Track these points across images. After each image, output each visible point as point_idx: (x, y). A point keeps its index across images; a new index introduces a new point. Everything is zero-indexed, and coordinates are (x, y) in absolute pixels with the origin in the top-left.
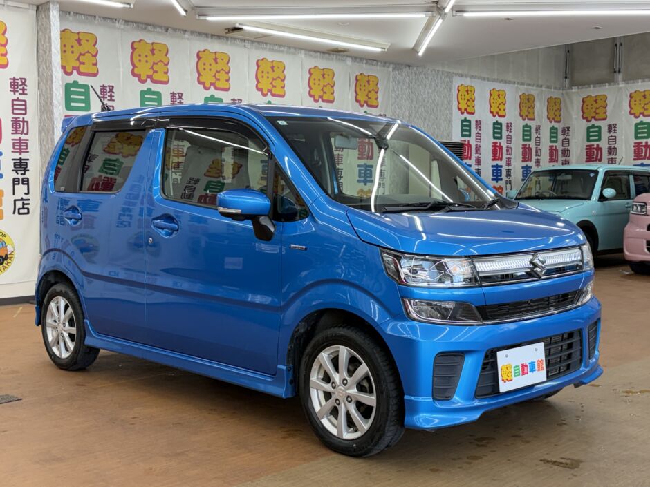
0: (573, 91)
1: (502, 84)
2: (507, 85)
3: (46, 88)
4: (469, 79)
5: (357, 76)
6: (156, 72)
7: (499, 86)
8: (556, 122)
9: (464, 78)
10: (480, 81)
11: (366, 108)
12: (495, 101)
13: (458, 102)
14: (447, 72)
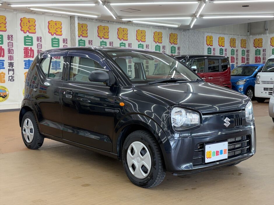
0: (251, 37)
2: (225, 35)
3: (74, 42)
4: (211, 34)
5: (170, 34)
6: (105, 35)
8: (244, 48)
10: (215, 34)
11: (173, 45)
12: (220, 41)
13: (207, 42)
14: (202, 31)
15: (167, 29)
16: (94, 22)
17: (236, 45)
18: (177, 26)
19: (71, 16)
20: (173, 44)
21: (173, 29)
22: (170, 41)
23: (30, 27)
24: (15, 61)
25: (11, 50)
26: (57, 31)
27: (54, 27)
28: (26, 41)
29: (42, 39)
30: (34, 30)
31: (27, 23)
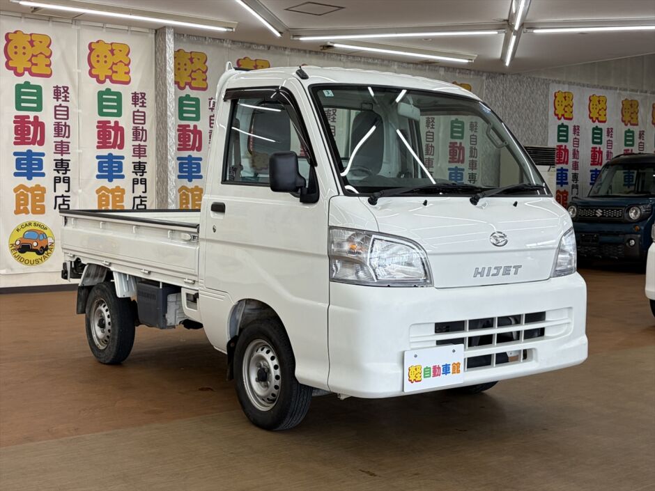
1: (602, 90)
2: (609, 91)
3: (162, 102)
4: (566, 86)
7: (599, 92)
9: (561, 85)
10: (579, 87)
12: (595, 107)
13: (555, 107)
14: (544, 79)
16: (226, 48)
17: (639, 119)
18: (467, 61)
19: (156, 31)
21: (458, 71)
23: (33, 59)
26: (116, 72)
27: (106, 59)
28: (22, 97)
29: (68, 93)
30: (48, 68)
31: (24, 48)
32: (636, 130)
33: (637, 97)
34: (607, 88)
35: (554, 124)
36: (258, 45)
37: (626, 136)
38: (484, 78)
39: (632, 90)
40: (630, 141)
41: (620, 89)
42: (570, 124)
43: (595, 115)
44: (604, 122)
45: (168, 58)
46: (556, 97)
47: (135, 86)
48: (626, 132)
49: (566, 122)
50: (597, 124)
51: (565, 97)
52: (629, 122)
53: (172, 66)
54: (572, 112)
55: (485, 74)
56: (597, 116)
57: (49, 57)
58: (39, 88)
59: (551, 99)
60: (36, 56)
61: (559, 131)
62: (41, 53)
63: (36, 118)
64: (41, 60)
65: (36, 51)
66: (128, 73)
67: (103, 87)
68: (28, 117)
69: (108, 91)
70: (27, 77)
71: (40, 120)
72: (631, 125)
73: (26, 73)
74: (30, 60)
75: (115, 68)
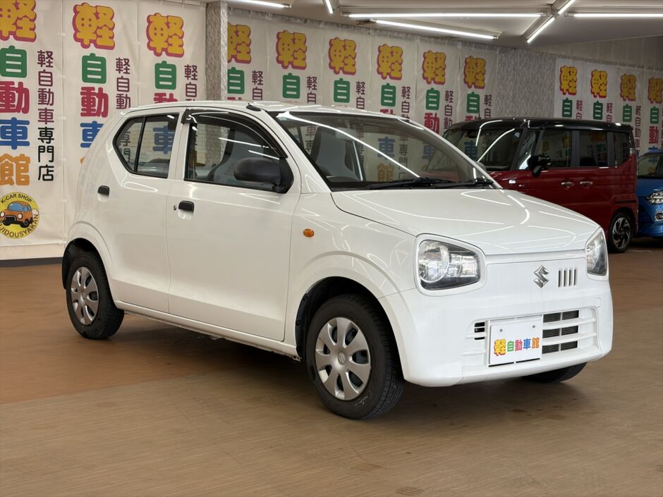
1: (603, 65)
2: (609, 66)
3: (214, 75)
4: (571, 60)
5: (466, 59)
6: (296, 59)
7: (600, 67)
8: (657, 102)
9: (567, 60)
10: (582, 61)
11: (473, 89)
12: (597, 82)
13: (561, 82)
14: (551, 54)
15: (460, 46)
16: (268, 21)
17: (637, 94)
18: (492, 38)
19: (207, 4)
20: (473, 86)
21: (474, 45)
22: (465, 79)
23: (98, 30)
24: (57, 126)
25: (48, 95)
26: (171, 45)
27: (162, 32)
28: (89, 69)
29: (129, 66)
30: (111, 40)
31: (90, 20)
32: (633, 105)
33: (635, 72)
34: (607, 63)
35: (559, 98)
36: (296, 18)
37: (624, 111)
38: (498, 52)
39: (631, 66)
40: (627, 116)
41: (620, 64)
42: (574, 99)
43: (596, 90)
44: (605, 97)
45: (222, 32)
46: (561, 72)
47: (188, 59)
48: (624, 107)
49: (570, 97)
50: (598, 99)
51: (570, 72)
52: (627, 97)
53: (226, 40)
54: (575, 87)
55: (498, 49)
56: (599, 91)
57: (112, 29)
58: (103, 60)
59: (557, 73)
60: (101, 28)
61: (564, 106)
62: (105, 25)
63: (101, 89)
64: (104, 32)
65: (101, 22)
66: (181, 46)
67: (159, 60)
68: (93, 89)
69: (164, 64)
70: (92, 49)
71: (104, 92)
72: (629, 100)
73: (92, 45)
74: (95, 32)
75: (170, 41)
